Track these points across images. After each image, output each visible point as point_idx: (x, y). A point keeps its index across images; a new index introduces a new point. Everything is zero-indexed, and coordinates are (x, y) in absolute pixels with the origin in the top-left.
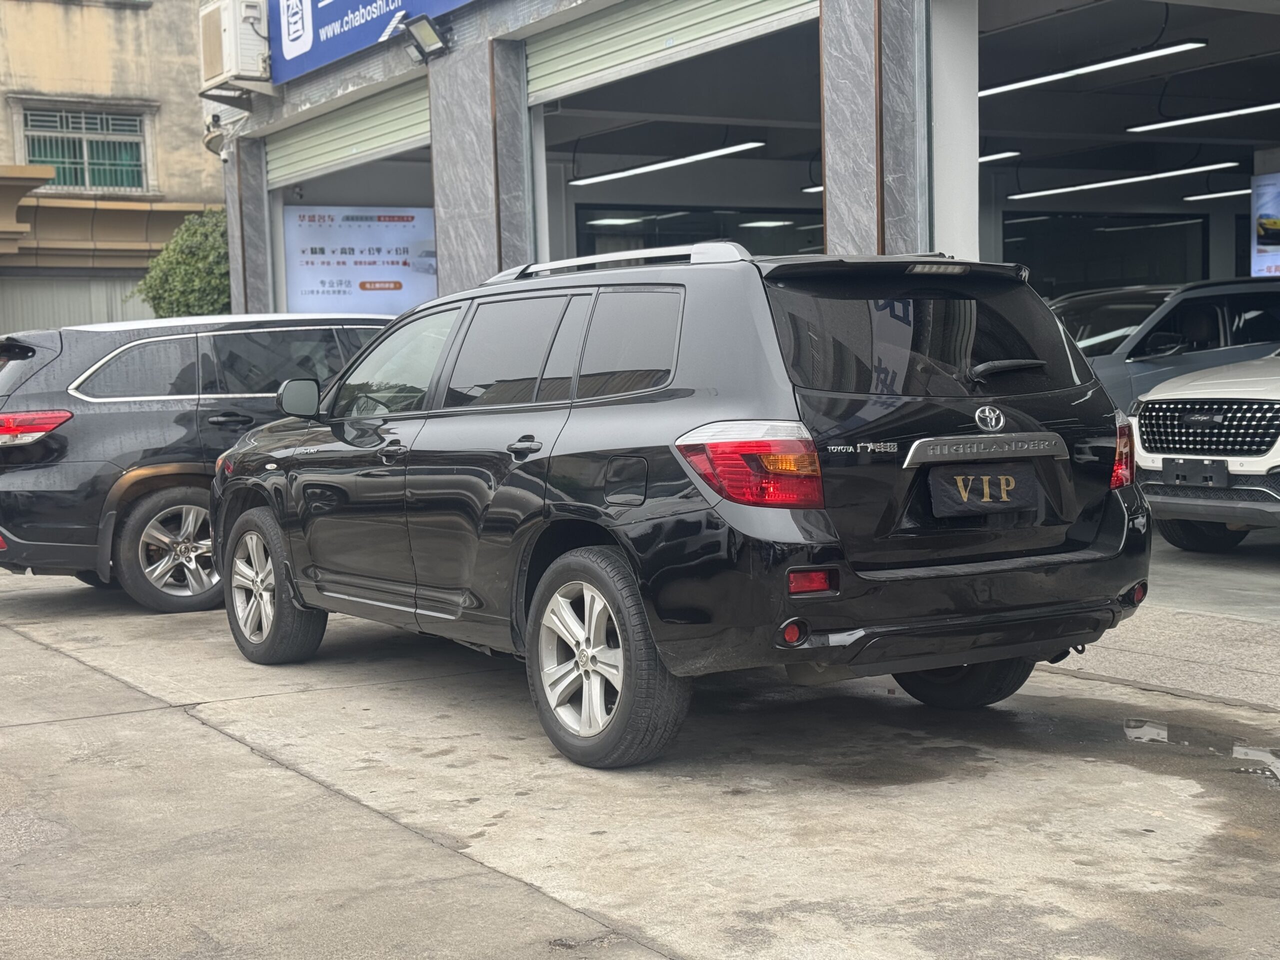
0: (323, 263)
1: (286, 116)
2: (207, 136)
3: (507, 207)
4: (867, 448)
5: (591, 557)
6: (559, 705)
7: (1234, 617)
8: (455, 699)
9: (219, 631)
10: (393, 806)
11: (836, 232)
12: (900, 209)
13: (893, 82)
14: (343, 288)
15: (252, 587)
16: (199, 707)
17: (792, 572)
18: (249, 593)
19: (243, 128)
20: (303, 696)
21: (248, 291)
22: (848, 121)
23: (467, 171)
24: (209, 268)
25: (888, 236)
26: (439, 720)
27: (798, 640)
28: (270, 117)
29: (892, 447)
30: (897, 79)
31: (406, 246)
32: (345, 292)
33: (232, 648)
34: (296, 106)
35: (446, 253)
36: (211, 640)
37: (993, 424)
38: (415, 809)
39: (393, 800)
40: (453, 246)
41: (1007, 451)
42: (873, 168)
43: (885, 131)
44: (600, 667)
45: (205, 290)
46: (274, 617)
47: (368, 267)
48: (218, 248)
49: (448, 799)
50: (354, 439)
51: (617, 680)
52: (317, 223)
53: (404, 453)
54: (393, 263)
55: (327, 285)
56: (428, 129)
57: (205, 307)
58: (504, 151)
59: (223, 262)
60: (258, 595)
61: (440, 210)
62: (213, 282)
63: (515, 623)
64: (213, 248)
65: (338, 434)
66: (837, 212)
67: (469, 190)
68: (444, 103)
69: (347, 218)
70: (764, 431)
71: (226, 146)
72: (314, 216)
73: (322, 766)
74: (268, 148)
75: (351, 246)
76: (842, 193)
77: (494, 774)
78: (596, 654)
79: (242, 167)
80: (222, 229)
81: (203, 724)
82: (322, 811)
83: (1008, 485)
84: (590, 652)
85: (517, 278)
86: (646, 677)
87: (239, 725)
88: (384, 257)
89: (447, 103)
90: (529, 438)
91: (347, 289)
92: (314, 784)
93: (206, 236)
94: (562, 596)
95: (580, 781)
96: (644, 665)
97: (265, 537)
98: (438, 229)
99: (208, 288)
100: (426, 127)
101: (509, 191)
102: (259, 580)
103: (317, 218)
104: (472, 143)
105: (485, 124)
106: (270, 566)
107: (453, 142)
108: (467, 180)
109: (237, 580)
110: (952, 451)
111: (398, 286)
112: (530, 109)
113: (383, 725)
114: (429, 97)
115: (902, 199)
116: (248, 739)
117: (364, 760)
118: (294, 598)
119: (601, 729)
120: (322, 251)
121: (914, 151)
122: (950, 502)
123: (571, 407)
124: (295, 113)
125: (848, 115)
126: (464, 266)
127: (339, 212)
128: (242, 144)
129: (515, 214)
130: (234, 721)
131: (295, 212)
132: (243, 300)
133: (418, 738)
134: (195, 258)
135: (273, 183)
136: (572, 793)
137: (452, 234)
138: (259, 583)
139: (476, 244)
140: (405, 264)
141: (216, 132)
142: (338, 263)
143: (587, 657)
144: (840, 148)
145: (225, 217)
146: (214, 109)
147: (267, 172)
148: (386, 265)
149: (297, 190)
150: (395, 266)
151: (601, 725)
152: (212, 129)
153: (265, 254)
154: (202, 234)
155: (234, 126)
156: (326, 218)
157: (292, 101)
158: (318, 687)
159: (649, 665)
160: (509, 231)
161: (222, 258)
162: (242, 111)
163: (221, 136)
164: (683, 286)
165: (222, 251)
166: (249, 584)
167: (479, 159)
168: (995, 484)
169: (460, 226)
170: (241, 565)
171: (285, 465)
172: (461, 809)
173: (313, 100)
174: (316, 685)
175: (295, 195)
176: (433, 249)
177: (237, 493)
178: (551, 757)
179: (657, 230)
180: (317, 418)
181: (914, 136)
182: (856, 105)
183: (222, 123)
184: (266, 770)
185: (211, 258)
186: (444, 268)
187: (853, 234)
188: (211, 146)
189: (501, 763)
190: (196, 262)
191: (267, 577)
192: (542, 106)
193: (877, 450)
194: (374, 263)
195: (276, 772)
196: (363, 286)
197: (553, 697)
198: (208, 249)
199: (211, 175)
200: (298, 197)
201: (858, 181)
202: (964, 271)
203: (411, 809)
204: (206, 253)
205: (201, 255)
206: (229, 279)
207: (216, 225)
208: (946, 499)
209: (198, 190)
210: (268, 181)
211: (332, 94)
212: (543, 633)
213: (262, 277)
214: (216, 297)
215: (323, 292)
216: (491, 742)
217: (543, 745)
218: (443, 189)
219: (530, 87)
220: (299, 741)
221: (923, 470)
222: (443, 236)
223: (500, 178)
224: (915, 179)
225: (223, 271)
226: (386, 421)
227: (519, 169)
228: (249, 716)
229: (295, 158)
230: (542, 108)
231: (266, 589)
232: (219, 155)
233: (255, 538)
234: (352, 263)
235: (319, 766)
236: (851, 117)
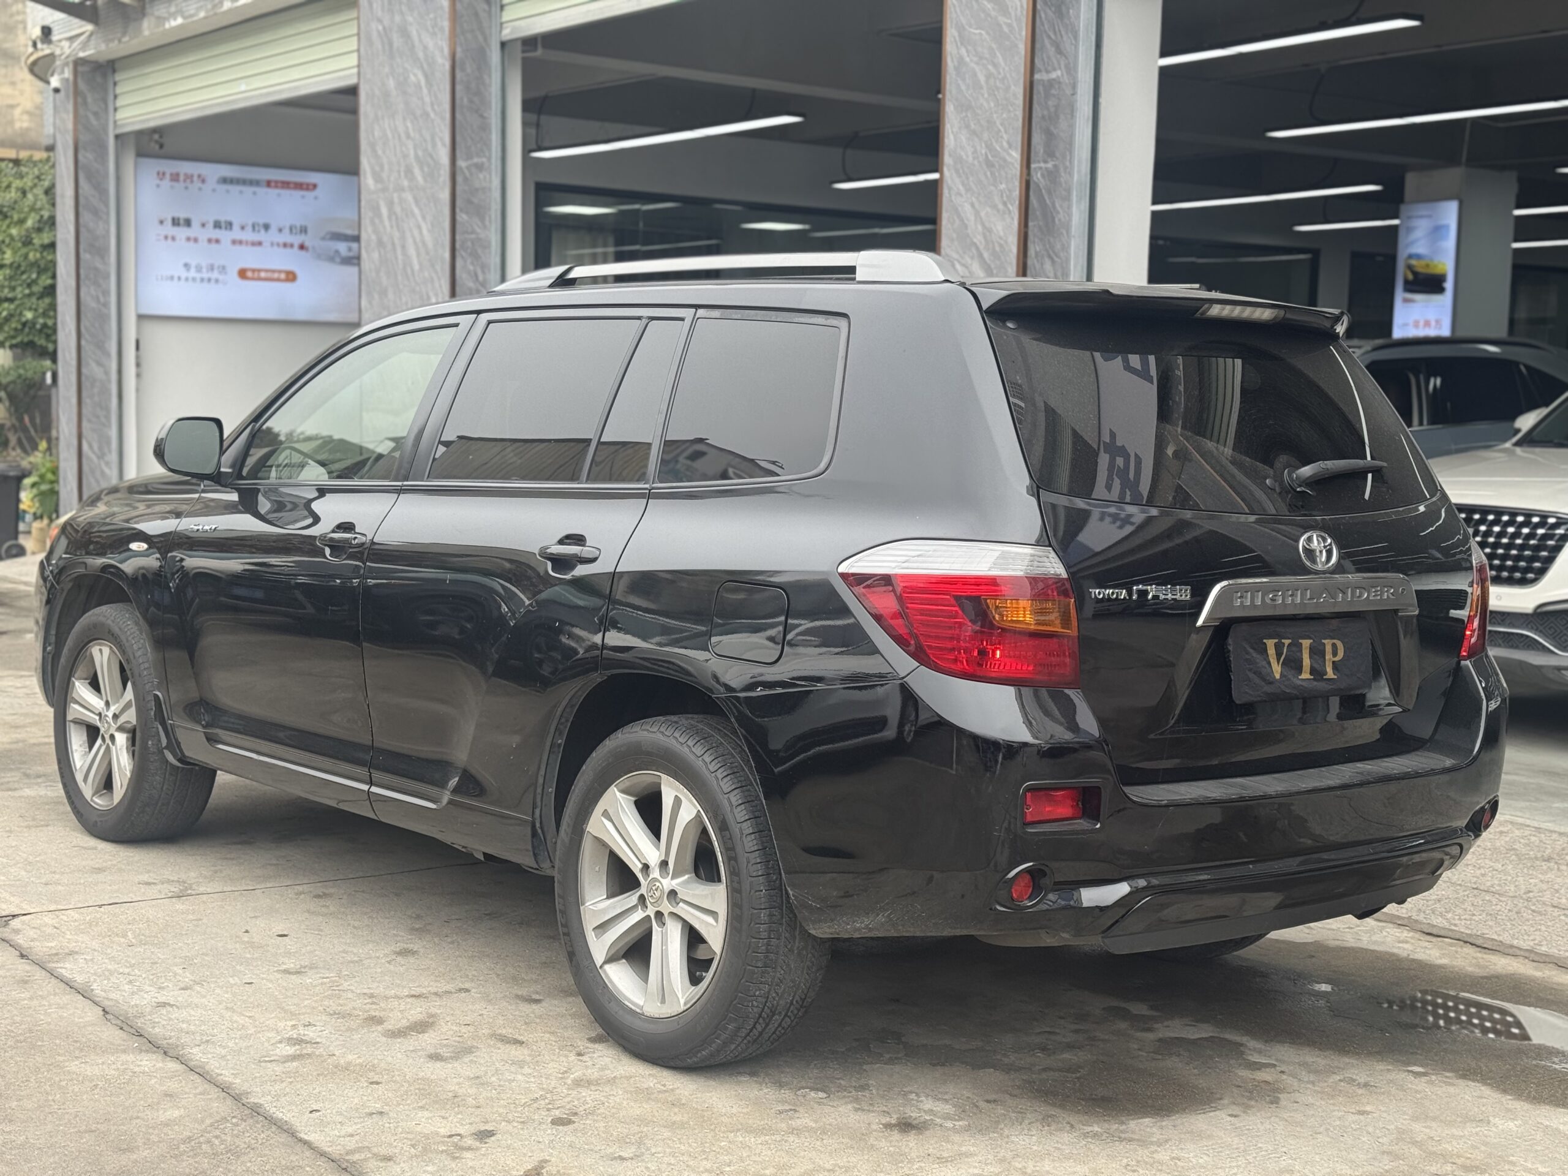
0: (188, 239)
1: (146, 33)
2: (32, 54)
3: (466, 179)
4: (1146, 592)
5: (677, 734)
6: (609, 960)
7: (1520, 820)
8: (418, 917)
9: (39, 776)
10: (351, 1144)
11: (956, 243)
12: (1049, 216)
13: (1049, 37)
14: (215, 275)
15: (98, 724)
16: (15, 923)
17: (1030, 789)
18: (93, 733)
19: (84, 46)
20: (179, 906)
21: (82, 271)
22: (981, 88)
23: (409, 124)
24: (27, 237)
25: (1031, 252)
26: (399, 959)
27: (1030, 898)
28: (124, 34)
29: (1183, 594)
30: (1055, 33)
31: (303, 223)
32: (217, 281)
33: (61, 808)
34: (161, 20)
35: (374, 237)
36: (27, 792)
37: (1324, 558)
38: (390, 1151)
39: (350, 1130)
40: (384, 227)
41: (1342, 602)
42: (1015, 156)
43: (1035, 106)
44: (683, 910)
45: (19, 266)
46: (132, 773)
47: (250, 249)
48: (41, 209)
49: (442, 1131)
50: (268, 512)
51: (715, 934)
52: (181, 185)
53: (363, 544)
54: (285, 245)
55: (193, 270)
56: (355, 62)
57: (19, 289)
58: (465, 100)
59: (47, 229)
60: (107, 737)
61: (368, 180)
62: (31, 256)
63: (538, 825)
64: (32, 209)
65: (248, 503)
66: (959, 216)
67: (412, 152)
68: (380, 28)
69: (225, 181)
70: (993, 560)
71: (59, 70)
72: (178, 175)
73: (223, 1052)
74: (118, 77)
75: (229, 218)
76: (968, 190)
77: (508, 1076)
78: (678, 889)
79: (80, 100)
80: (46, 184)
81: (22, 956)
82: (235, 1153)
83: (1335, 654)
84: (668, 883)
85: (551, 286)
86: (765, 935)
87: (80, 959)
88: (273, 236)
89: (384, 28)
90: (578, 539)
91: (221, 277)
92: (214, 1092)
93: (24, 193)
94: (623, 791)
95: (646, 1094)
96: (764, 915)
97: (123, 652)
98: (363, 203)
99: (23, 264)
100: (353, 60)
101: (469, 157)
102: (110, 714)
103: (182, 178)
104: (418, 86)
105: (440, 60)
106: (129, 694)
107: (391, 83)
108: (408, 137)
109: (75, 711)
110: (1268, 601)
111: (291, 277)
112: (503, 45)
113: (313, 967)
114: (358, 18)
115: (1053, 204)
116: (97, 989)
117: (291, 1041)
118: (166, 748)
119: (683, 1008)
120: (188, 223)
121: (1072, 136)
122: (1257, 680)
123: (649, 496)
124: (161, 29)
125: (982, 78)
126: (400, 257)
127: (213, 171)
128: (80, 69)
129: (477, 190)
130: (71, 953)
131: (152, 166)
132: (73, 283)
133: (372, 996)
134: (7, 221)
135: (123, 125)
136: (642, 1121)
137: (384, 211)
138: (110, 719)
139: (419, 227)
140: (302, 247)
141: (45, 50)
142: (210, 241)
143: (662, 891)
144: (967, 126)
145: (53, 166)
146: (43, 18)
147: (116, 110)
148: (275, 248)
149: (156, 137)
150: (288, 250)
151: (682, 1001)
152: (39, 45)
153: (107, 222)
154: (18, 189)
155: (72, 43)
156: (195, 178)
157: (157, 13)
158: (202, 889)
159: (771, 915)
160: (467, 213)
161: (46, 223)
162: (83, 23)
163: (52, 56)
164: (844, 315)
165: (46, 214)
166: (94, 719)
167: (429, 109)
168: (1317, 652)
169: (396, 200)
170: (81, 690)
171: (164, 544)
172: (468, 1155)
173: (187, 14)
174: (199, 884)
175: (153, 144)
176: (356, 233)
177: (79, 581)
178: (592, 1040)
179: (641, 225)
180: (217, 479)
181: (1073, 116)
182: (995, 65)
183: (55, 37)
184: (131, 1057)
185: (30, 223)
186: (370, 258)
187: (981, 247)
188: (36, 69)
189: (516, 1052)
190: (8, 227)
191: (123, 711)
192: (519, 43)
193: (1162, 597)
194: (260, 244)
195: (148, 1062)
196: (242, 274)
197: (599, 947)
198: (26, 209)
199: (28, 113)
200: (157, 147)
201: (992, 174)
202: (1275, 318)
203: (383, 1151)
204: (22, 216)
205: (16, 217)
206: (54, 252)
207: (38, 177)
208: (1251, 675)
209: (9, 131)
210: (115, 122)
211: (214, 6)
212: (587, 846)
213: (101, 252)
214: (34, 276)
215: (187, 279)
216: (490, 1008)
217: (573, 1016)
218: (373, 146)
219: (504, 13)
220: (182, 997)
221: (1223, 629)
222: (370, 214)
223: (458, 138)
224: (1071, 174)
225: (46, 241)
226: (322, 492)
227: (485, 128)
228: (95, 944)
229: (154, 93)
230: (519, 46)
231: (121, 729)
232: (48, 82)
233: (106, 651)
234: (229, 242)
235: (219, 1050)
236: (987, 82)
